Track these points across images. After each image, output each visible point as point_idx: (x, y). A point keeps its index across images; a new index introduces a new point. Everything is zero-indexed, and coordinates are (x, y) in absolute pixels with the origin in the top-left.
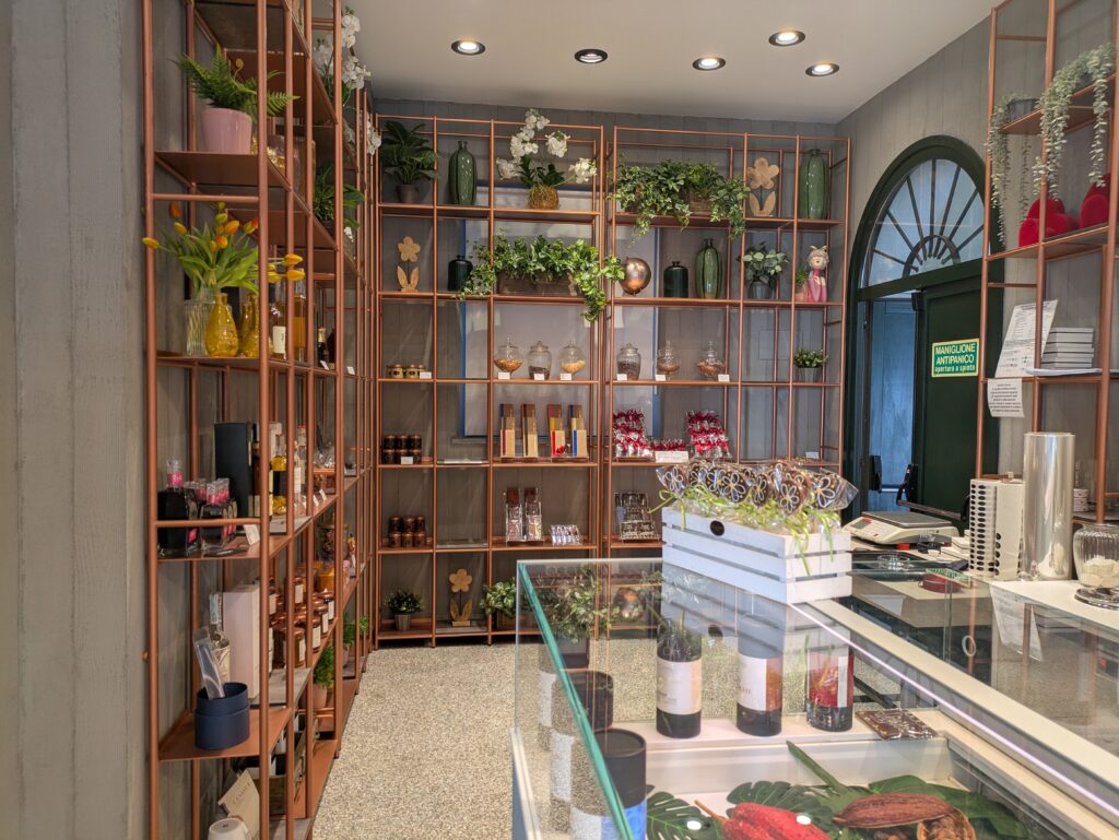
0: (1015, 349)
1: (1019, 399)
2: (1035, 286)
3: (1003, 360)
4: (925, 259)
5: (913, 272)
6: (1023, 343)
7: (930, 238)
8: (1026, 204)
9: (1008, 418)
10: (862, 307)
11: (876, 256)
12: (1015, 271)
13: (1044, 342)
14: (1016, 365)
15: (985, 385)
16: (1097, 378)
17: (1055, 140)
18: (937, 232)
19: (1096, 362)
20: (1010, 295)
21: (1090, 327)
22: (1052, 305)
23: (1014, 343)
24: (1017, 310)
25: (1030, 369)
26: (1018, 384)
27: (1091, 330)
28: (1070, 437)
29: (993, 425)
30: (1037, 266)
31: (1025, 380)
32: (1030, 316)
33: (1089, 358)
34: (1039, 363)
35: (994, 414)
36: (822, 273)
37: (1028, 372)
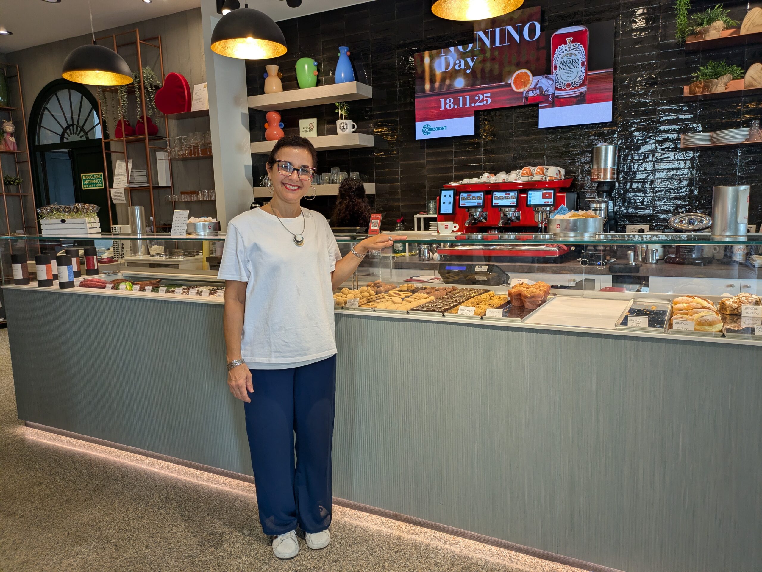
0: (119, 177)
1: (123, 196)
2: (124, 153)
3: (115, 182)
4: (71, 134)
5: (65, 141)
6: (122, 175)
7: (73, 125)
8: (116, 120)
9: (119, 204)
10: (38, 154)
11: (42, 129)
12: (115, 146)
13: (130, 175)
14: (120, 183)
15: (110, 191)
16: (149, 188)
17: (124, 101)
18: (75, 123)
19: (148, 182)
20: (113, 156)
21: (144, 170)
22: (130, 161)
23: (118, 175)
24: (118, 162)
25: (126, 185)
26: (122, 190)
27: (145, 171)
28: (143, 208)
29: (114, 206)
30: (123, 145)
31: (125, 189)
32: (124, 164)
33: (146, 181)
34: (129, 182)
35: (114, 202)
36: (12, 135)
37: (126, 186)
